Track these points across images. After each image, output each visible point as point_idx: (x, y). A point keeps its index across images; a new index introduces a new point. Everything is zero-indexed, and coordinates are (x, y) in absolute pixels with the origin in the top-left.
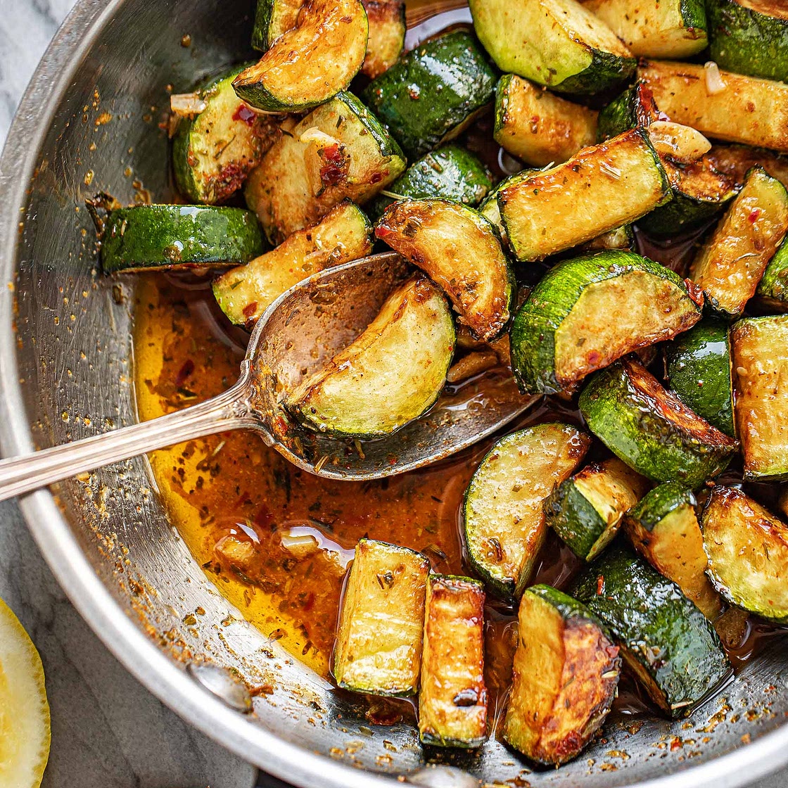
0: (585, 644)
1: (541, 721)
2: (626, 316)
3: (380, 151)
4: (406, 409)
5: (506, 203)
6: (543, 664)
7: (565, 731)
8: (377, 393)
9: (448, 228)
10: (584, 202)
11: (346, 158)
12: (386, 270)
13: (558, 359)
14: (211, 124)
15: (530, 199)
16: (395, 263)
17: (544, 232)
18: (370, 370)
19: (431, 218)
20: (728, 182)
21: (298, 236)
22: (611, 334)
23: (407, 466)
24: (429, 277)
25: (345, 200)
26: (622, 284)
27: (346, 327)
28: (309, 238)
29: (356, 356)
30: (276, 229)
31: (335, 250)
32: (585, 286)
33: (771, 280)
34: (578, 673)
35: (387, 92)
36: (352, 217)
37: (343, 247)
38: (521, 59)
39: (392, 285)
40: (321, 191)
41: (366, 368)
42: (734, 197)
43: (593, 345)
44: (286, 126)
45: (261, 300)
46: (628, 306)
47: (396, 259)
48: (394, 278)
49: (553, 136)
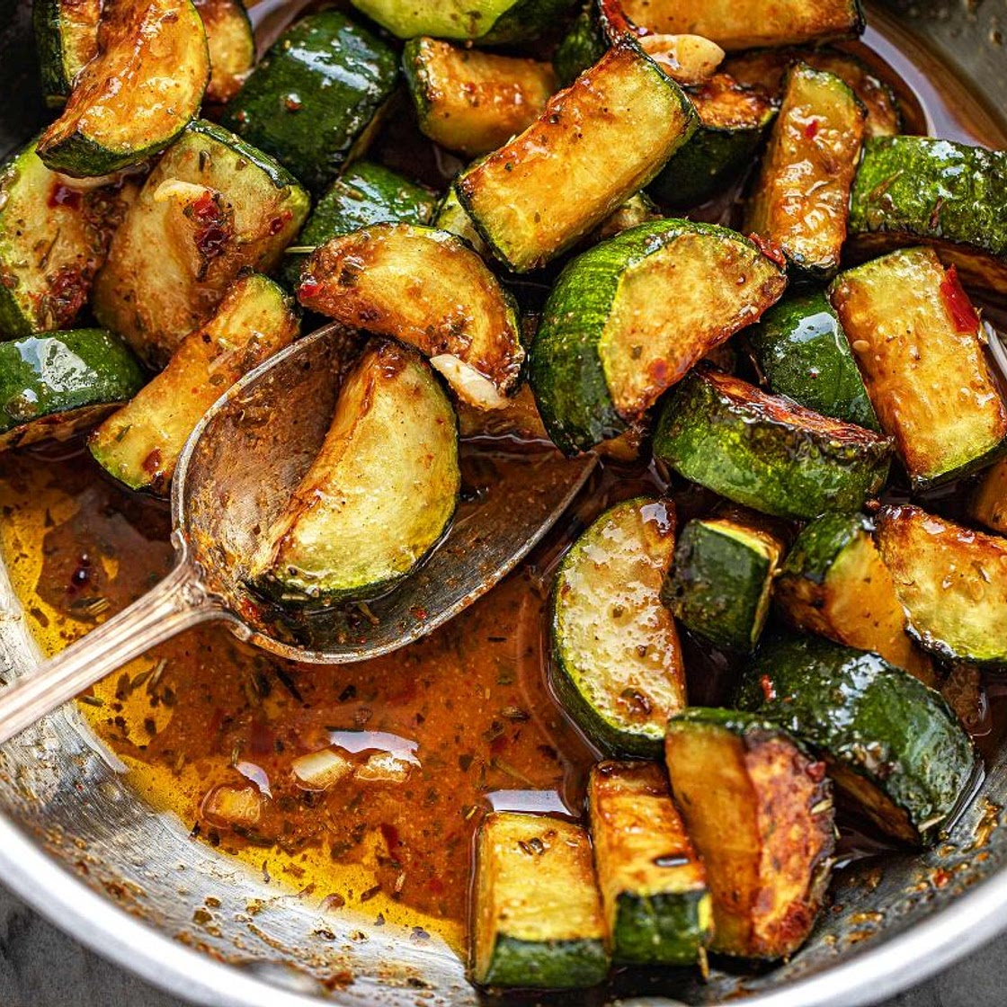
0: (776, 770)
1: (746, 898)
2: (686, 301)
3: (272, 182)
4: (418, 532)
5: (472, 195)
6: (725, 817)
7: (784, 904)
8: (372, 521)
9: (399, 259)
10: (580, 161)
11: (226, 210)
12: (327, 354)
13: (613, 384)
14: (20, 222)
15: (505, 180)
16: (337, 341)
17: (537, 218)
18: (351, 492)
19: (371, 253)
20: (759, 99)
21: (189, 341)
22: (674, 332)
23: (443, 615)
24: (394, 338)
25: (242, 271)
26: (669, 258)
27: (296, 452)
28: (207, 339)
29: (326, 479)
30: (154, 346)
31: (250, 344)
32: (619, 273)
33: (861, 211)
34: (780, 816)
35: (253, 114)
36: (261, 290)
37: (260, 336)
38: (425, 14)
39: (340, 373)
40: (204, 268)
41: (344, 491)
42: (775, 117)
43: (655, 353)
44: (127, 196)
45: (164, 444)
46: (686, 287)
47: (336, 334)
48: (341, 363)
49: (501, 104)
